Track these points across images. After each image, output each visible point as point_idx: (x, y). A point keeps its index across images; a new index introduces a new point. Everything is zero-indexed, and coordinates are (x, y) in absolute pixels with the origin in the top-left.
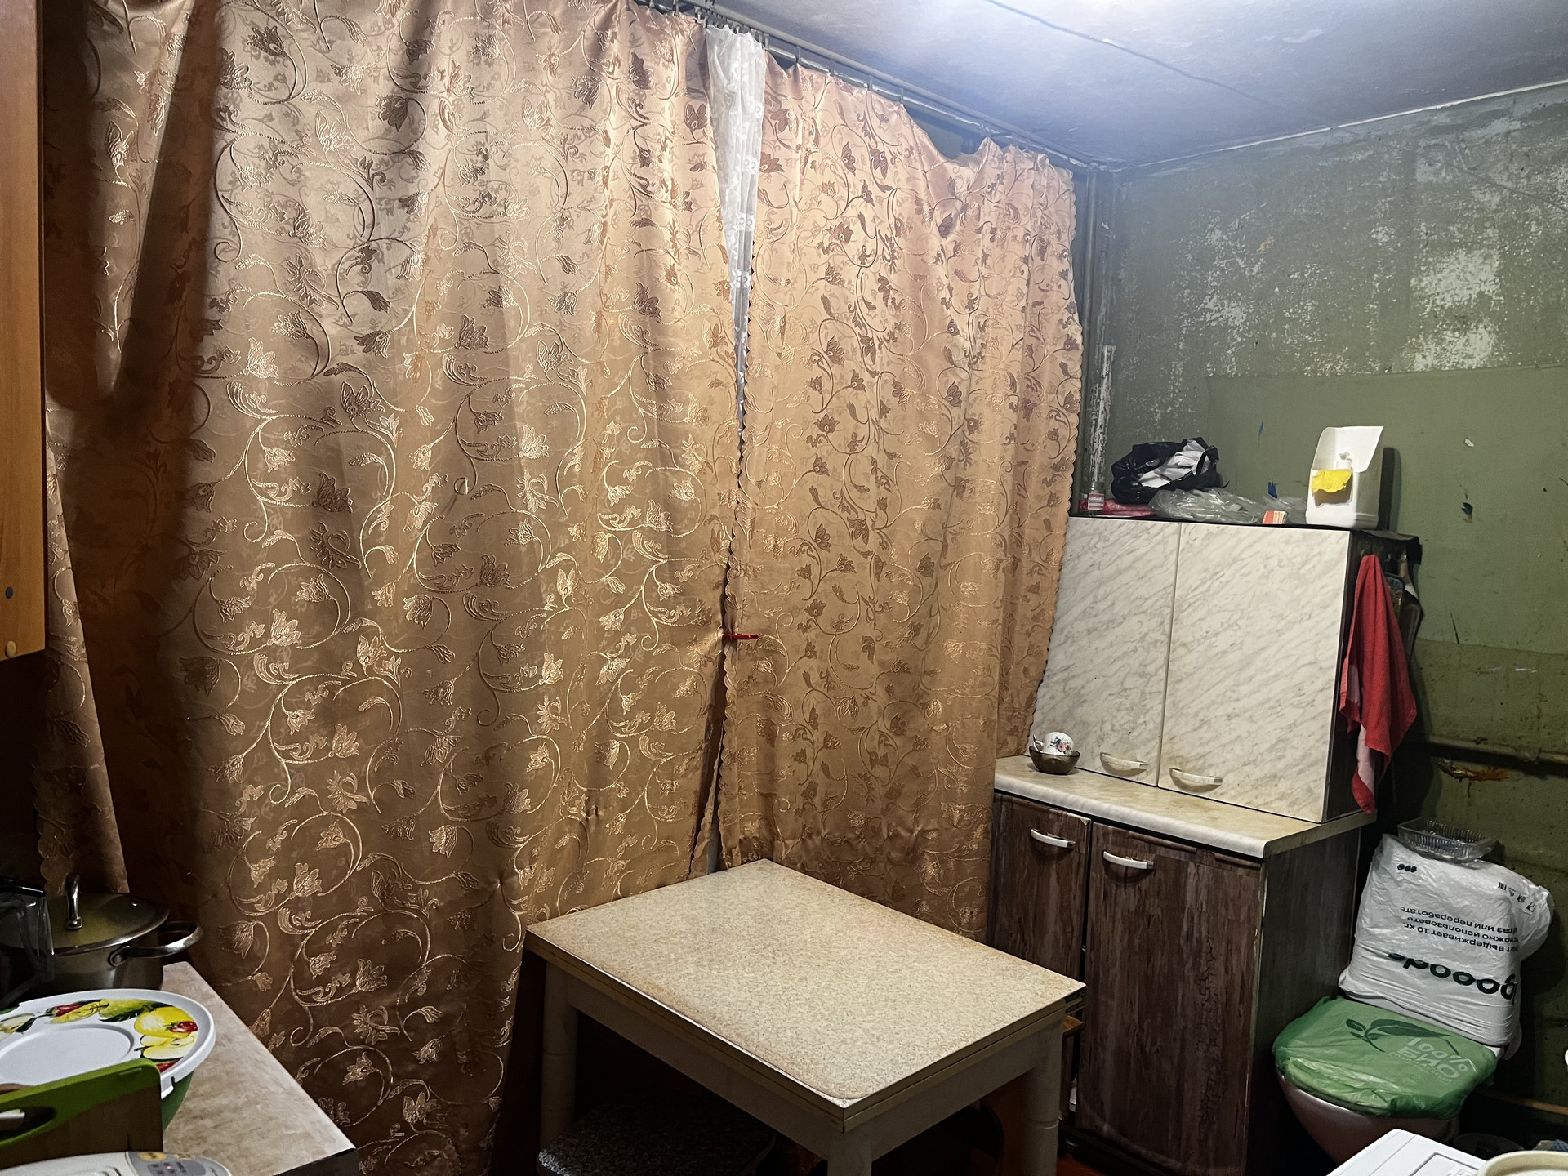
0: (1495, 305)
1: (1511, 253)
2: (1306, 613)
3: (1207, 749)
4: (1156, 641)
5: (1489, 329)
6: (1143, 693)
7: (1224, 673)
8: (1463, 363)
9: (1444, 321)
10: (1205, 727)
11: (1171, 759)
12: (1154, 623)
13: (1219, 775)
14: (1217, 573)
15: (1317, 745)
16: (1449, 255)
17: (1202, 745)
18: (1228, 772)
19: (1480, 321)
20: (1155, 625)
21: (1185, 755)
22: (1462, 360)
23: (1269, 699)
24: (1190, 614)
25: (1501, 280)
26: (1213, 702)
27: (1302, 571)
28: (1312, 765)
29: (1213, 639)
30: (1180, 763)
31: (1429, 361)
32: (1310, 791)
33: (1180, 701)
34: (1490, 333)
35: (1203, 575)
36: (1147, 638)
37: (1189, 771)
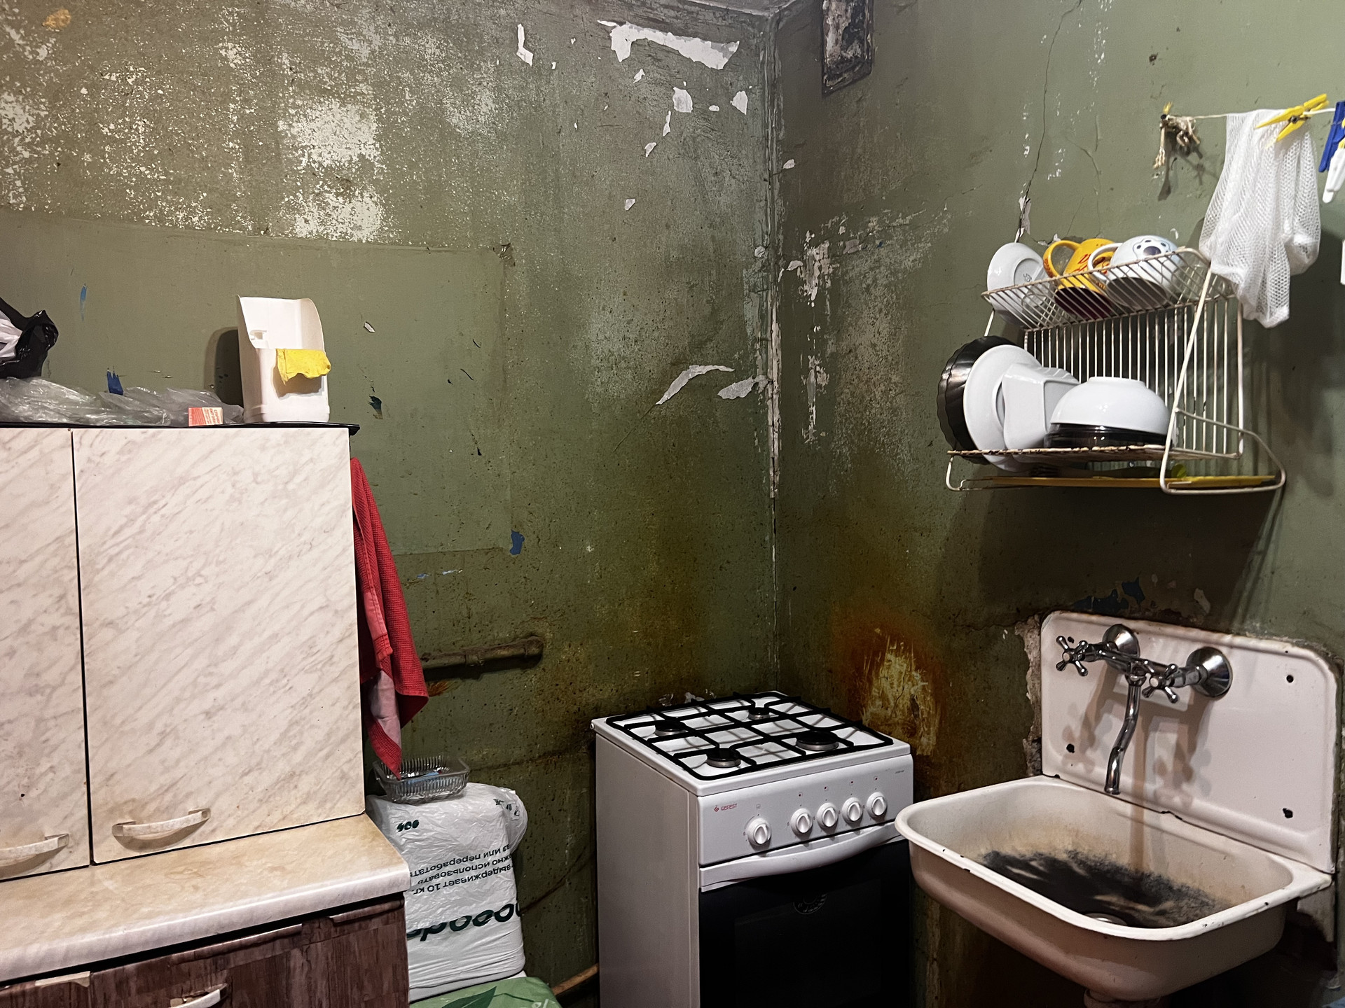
0: (378, 173)
1: (388, 118)
2: (305, 543)
3: (178, 773)
4: (55, 628)
5: (375, 199)
6: (40, 720)
7: (190, 651)
8: (352, 235)
9: (325, 182)
10: (169, 742)
11: (112, 811)
12: (45, 600)
13: (203, 804)
14: (155, 502)
15: (347, 712)
16: (320, 102)
17: (167, 770)
18: (218, 795)
19: (364, 188)
20: (50, 601)
21: (136, 796)
22: (350, 231)
23: (267, 673)
24: (112, 574)
25: (381, 146)
26: (178, 700)
27: (291, 487)
28: (343, 741)
29: (164, 604)
30: (131, 812)
31: (313, 226)
32: (344, 777)
33: (113, 717)
34: (376, 204)
35: (128, 510)
36: (33, 627)
37: (150, 818)
